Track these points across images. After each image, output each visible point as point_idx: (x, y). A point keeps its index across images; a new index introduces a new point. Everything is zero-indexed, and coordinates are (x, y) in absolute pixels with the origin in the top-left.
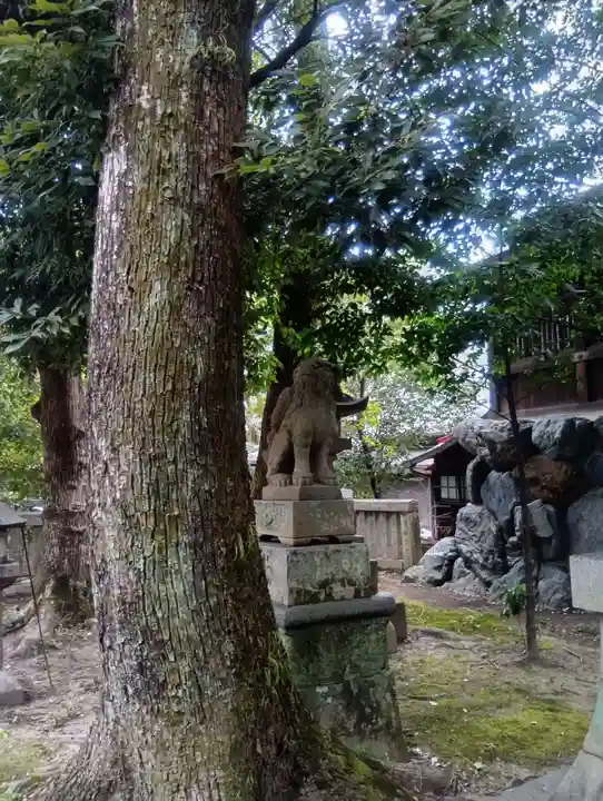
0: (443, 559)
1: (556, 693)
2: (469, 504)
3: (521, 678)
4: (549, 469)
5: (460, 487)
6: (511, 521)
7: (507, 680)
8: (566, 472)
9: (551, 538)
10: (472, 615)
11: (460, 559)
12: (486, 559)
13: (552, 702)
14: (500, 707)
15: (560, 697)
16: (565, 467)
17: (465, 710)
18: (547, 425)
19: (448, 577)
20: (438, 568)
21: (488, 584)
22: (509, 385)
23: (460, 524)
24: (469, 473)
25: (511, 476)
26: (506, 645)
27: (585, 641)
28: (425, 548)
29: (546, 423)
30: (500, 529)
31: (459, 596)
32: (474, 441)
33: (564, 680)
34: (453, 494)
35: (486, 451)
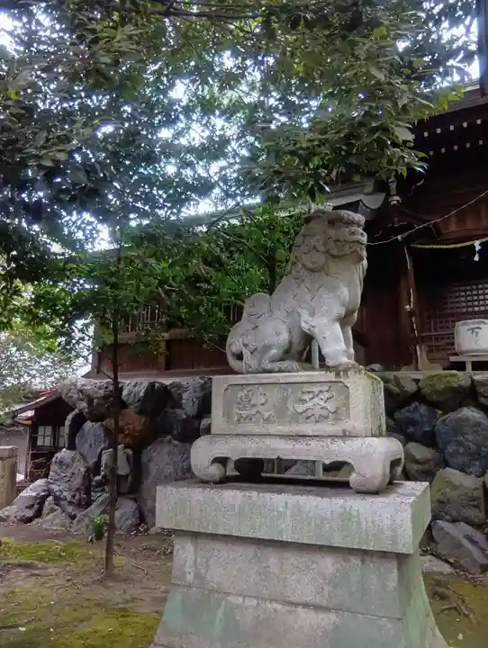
0: (35, 498)
1: (127, 602)
2: (64, 450)
3: (99, 594)
4: (133, 421)
5: (55, 436)
6: (98, 464)
7: (88, 597)
8: (144, 423)
9: (127, 476)
10: (57, 545)
11: (51, 498)
12: (74, 496)
13: (124, 610)
14: (82, 621)
15: (130, 605)
16: (143, 420)
17: (52, 630)
18: (135, 386)
19: (38, 514)
20: (31, 507)
21: (73, 517)
22: (115, 352)
23: (54, 467)
24: (67, 423)
25: (102, 425)
26: (87, 568)
27: (149, 556)
28: (20, 490)
29: (135, 384)
30: (88, 470)
31: (47, 530)
32: (76, 396)
33: (134, 591)
34: (48, 442)
35: (84, 405)
